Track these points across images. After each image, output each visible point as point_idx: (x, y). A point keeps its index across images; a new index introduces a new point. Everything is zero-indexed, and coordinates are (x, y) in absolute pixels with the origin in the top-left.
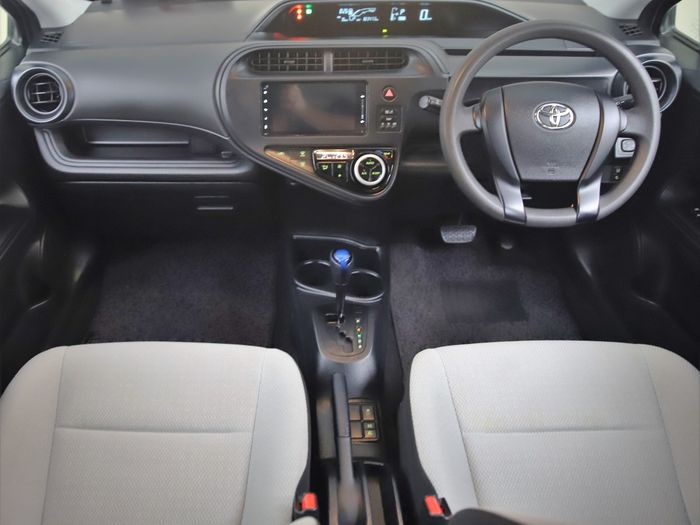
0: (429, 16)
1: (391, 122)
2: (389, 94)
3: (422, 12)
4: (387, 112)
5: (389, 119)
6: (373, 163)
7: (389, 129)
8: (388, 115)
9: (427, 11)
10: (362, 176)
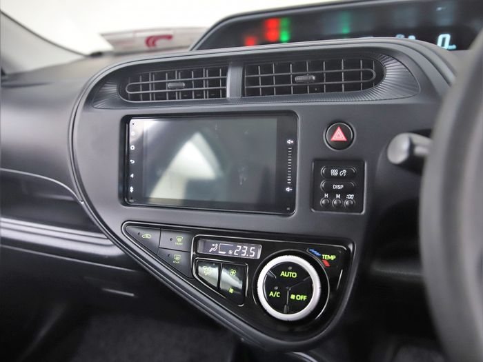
0: (451, 44)
1: (344, 193)
2: (339, 136)
3: (441, 38)
4: (334, 172)
5: (340, 187)
6: (293, 275)
7: (339, 207)
8: (338, 179)
9: (448, 37)
10: (271, 301)
